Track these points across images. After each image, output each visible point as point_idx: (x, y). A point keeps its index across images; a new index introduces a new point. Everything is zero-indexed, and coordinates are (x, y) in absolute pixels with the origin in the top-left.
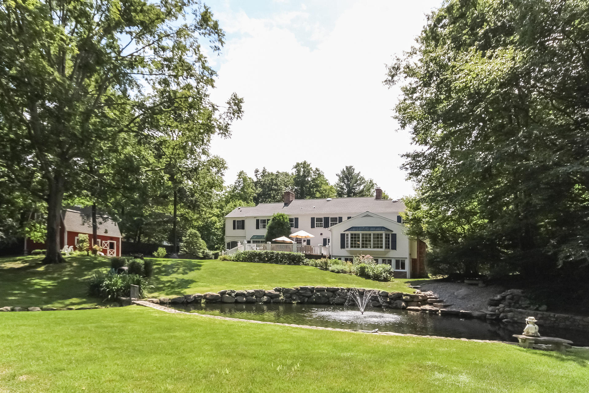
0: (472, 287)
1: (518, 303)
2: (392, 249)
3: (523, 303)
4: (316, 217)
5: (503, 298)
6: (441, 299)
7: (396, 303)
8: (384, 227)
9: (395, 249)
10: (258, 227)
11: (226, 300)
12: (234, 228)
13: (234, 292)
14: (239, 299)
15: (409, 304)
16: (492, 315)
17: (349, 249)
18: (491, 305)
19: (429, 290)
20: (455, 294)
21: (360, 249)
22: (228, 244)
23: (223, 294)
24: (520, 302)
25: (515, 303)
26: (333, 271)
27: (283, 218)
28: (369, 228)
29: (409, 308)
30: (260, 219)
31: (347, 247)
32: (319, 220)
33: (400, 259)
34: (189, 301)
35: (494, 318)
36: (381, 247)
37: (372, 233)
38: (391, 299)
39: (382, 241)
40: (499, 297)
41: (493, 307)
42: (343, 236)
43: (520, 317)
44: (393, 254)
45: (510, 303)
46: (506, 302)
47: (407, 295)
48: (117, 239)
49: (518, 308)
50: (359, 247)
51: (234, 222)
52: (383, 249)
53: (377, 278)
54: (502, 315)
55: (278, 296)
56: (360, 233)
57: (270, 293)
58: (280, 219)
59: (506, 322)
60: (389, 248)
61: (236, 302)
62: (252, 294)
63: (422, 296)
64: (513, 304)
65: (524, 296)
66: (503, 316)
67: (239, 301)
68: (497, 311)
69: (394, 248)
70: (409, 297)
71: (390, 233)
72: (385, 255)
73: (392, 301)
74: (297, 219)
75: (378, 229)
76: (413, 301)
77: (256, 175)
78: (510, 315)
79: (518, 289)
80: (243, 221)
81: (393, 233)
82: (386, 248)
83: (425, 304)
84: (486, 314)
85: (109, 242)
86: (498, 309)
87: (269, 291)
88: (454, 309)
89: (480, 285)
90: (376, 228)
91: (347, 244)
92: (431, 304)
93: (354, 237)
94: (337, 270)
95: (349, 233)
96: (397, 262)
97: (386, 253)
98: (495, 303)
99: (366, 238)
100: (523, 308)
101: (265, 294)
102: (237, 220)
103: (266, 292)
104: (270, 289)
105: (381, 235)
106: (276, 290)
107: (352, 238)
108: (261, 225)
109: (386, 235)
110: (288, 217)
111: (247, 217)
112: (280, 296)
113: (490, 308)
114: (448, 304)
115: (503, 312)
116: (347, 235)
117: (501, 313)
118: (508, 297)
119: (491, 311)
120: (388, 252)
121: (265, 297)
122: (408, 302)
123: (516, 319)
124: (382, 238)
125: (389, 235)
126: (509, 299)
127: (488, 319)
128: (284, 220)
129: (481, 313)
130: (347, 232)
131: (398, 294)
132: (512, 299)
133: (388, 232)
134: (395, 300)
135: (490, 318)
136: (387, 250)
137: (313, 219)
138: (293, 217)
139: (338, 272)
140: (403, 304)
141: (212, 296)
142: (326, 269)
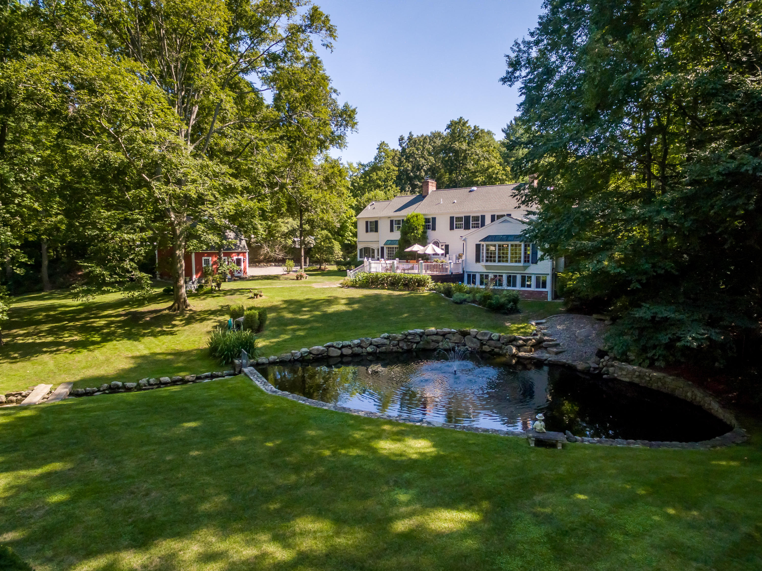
2: (532, 263)
4: (455, 216)
6: (558, 342)
8: (524, 236)
9: (536, 263)
10: (392, 230)
12: (367, 231)
13: (339, 344)
15: (522, 349)
16: (595, 369)
17: (485, 263)
21: (496, 264)
22: (361, 250)
23: (329, 347)
26: (456, 302)
27: (418, 219)
28: (508, 238)
29: (519, 354)
30: (394, 219)
31: (483, 261)
32: (459, 219)
33: (541, 276)
36: (520, 261)
37: (510, 243)
39: (520, 253)
41: (599, 359)
42: (478, 247)
44: (533, 269)
47: (519, 339)
50: (495, 261)
51: (367, 222)
52: (521, 264)
56: (497, 243)
57: (376, 342)
60: (528, 261)
61: (342, 355)
63: (536, 340)
67: (345, 353)
68: (601, 364)
69: (535, 261)
71: (531, 243)
72: (524, 270)
73: (503, 346)
74: (434, 219)
75: (517, 238)
76: (525, 345)
77: (400, 145)
80: (376, 222)
82: (525, 261)
83: (540, 348)
84: (591, 368)
87: (376, 340)
89: (606, 322)
90: (514, 237)
91: (483, 257)
93: (490, 249)
94: (459, 301)
95: (485, 243)
96: (538, 279)
97: (525, 268)
99: (503, 249)
102: (369, 220)
103: (372, 341)
104: (377, 336)
105: (520, 245)
107: (487, 250)
108: (395, 226)
109: (526, 245)
110: (424, 218)
111: (380, 218)
114: (562, 350)
115: (606, 365)
116: (483, 246)
119: (595, 363)
120: (528, 267)
122: (519, 347)
124: (520, 250)
125: (529, 246)
130: (482, 243)
131: (510, 338)
133: (528, 242)
134: (506, 345)
135: (592, 372)
136: (527, 264)
137: (452, 218)
138: (430, 217)
139: (461, 303)
140: (514, 350)
141: (318, 350)
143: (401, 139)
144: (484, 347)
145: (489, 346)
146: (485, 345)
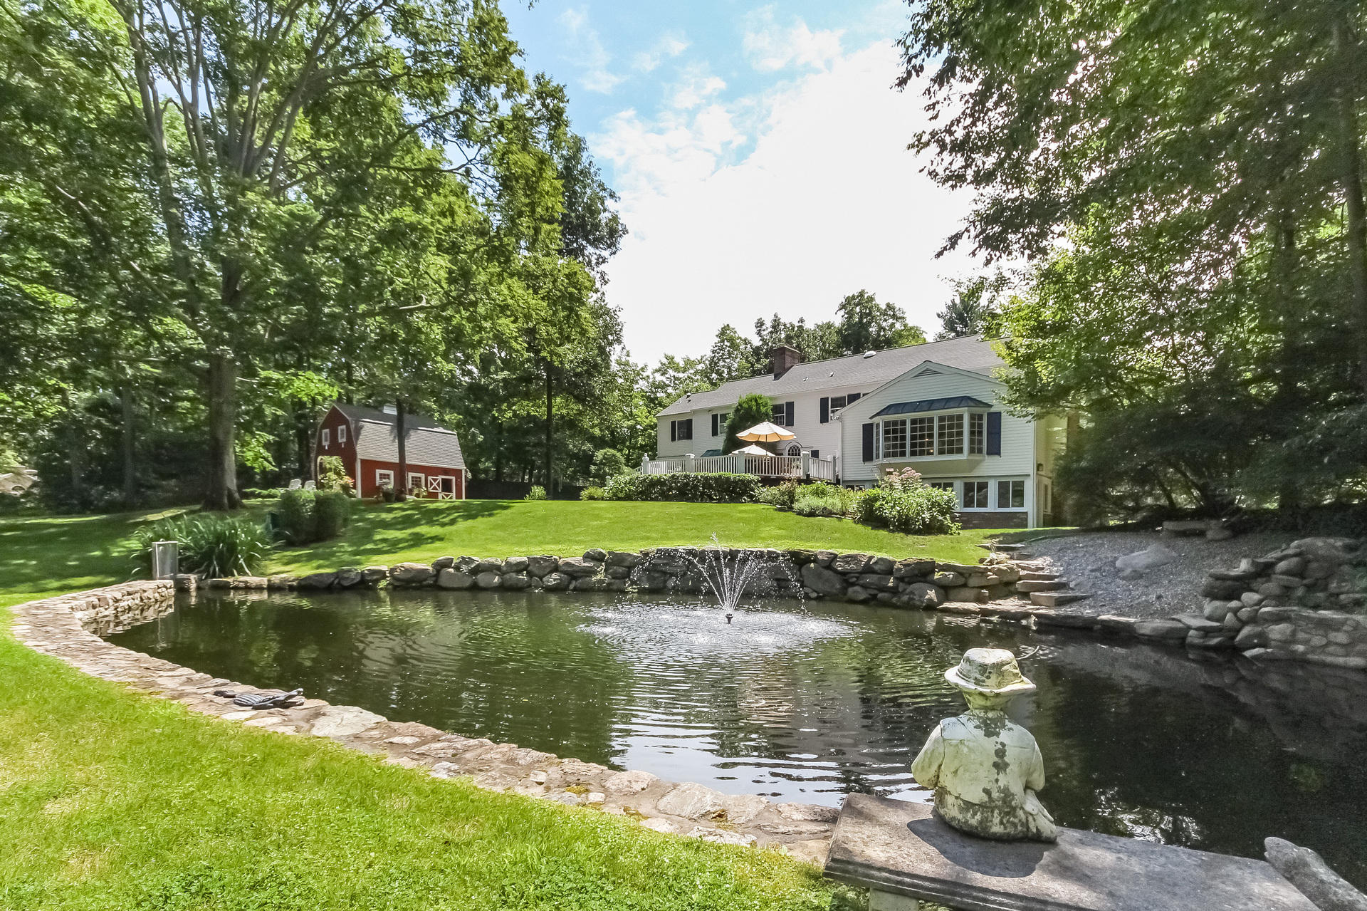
0: (1181, 542)
1: (1325, 589)
2: (989, 453)
3: (1346, 586)
4: (831, 396)
5: (1264, 571)
6: (1064, 579)
7: (912, 593)
8: (969, 398)
9: (998, 453)
10: (714, 432)
11: (443, 582)
12: (673, 439)
13: (470, 561)
14: (482, 579)
15: (953, 593)
16: (1206, 632)
17: (882, 460)
18: (1211, 594)
19: (1041, 555)
20: (1118, 564)
21: (908, 459)
23: (441, 566)
24: (1333, 586)
25: (1311, 588)
26: (800, 513)
27: (758, 404)
28: (931, 404)
29: (946, 605)
30: (719, 412)
31: (878, 457)
32: (839, 401)
33: (1011, 480)
34: (346, 583)
35: (1215, 641)
36: (960, 451)
37: (935, 414)
38: (900, 579)
39: (960, 434)
40: (1244, 566)
41: (1217, 603)
42: (868, 430)
43: (1317, 641)
44: (991, 468)
45: (1288, 589)
46: (1271, 587)
47: (947, 568)
48: (457, 473)
49: (1316, 607)
50: (903, 454)
51: (673, 423)
52: (964, 456)
53: (905, 525)
54: (1246, 631)
55: (590, 572)
56: (908, 417)
57: (567, 564)
58: (750, 408)
59: (1256, 658)
60: (980, 451)
61: (475, 588)
62: (519, 568)
63: (999, 572)
64: (1300, 592)
65: (1350, 563)
66: (1249, 637)
67: (482, 584)
68: (1229, 616)
69: (995, 450)
70: (951, 575)
71: (984, 411)
72: (971, 471)
73: (901, 586)
74: (790, 405)
75: (952, 404)
76: (965, 585)
78: (1277, 631)
79: (1329, 535)
80: (689, 422)
81: (993, 410)
82: (972, 451)
83: (1007, 596)
84: (1189, 628)
85: (440, 478)
86: (1235, 611)
87: (568, 560)
88: (1088, 612)
89: (1210, 535)
90: (947, 402)
91: (878, 448)
92: (1024, 595)
93: (893, 431)
94: (808, 509)
95: (880, 420)
96: (1003, 487)
97: (973, 465)
98: (1228, 589)
99: (922, 429)
100: (1342, 608)
101: (556, 568)
102: (677, 420)
103: (561, 562)
104: (573, 555)
105: (960, 417)
106: (587, 557)
107: (887, 432)
108: (721, 425)
109: (972, 417)
110: (770, 403)
111: (694, 412)
112: (595, 573)
113: (1209, 607)
114: (1078, 594)
115: (1253, 620)
116: (878, 425)
117: (1244, 623)
118: (1282, 566)
119: (1209, 618)
120: (978, 463)
121: (555, 575)
122: (946, 590)
123: (1301, 648)
124: (960, 426)
125: (980, 417)
126: (1286, 573)
127: (1193, 646)
128: (758, 409)
129: (1169, 624)
130: (876, 420)
131: (920, 564)
132: (1300, 572)
133: (978, 410)
134: (910, 583)
135: (1197, 641)
136: (976, 457)
137: (824, 402)
138: (783, 402)
139: (812, 514)
140: (931, 594)
141: (407, 570)
142: (791, 509)
143: (760, 324)
144: (850, 590)
145: (865, 587)
146: (853, 584)
